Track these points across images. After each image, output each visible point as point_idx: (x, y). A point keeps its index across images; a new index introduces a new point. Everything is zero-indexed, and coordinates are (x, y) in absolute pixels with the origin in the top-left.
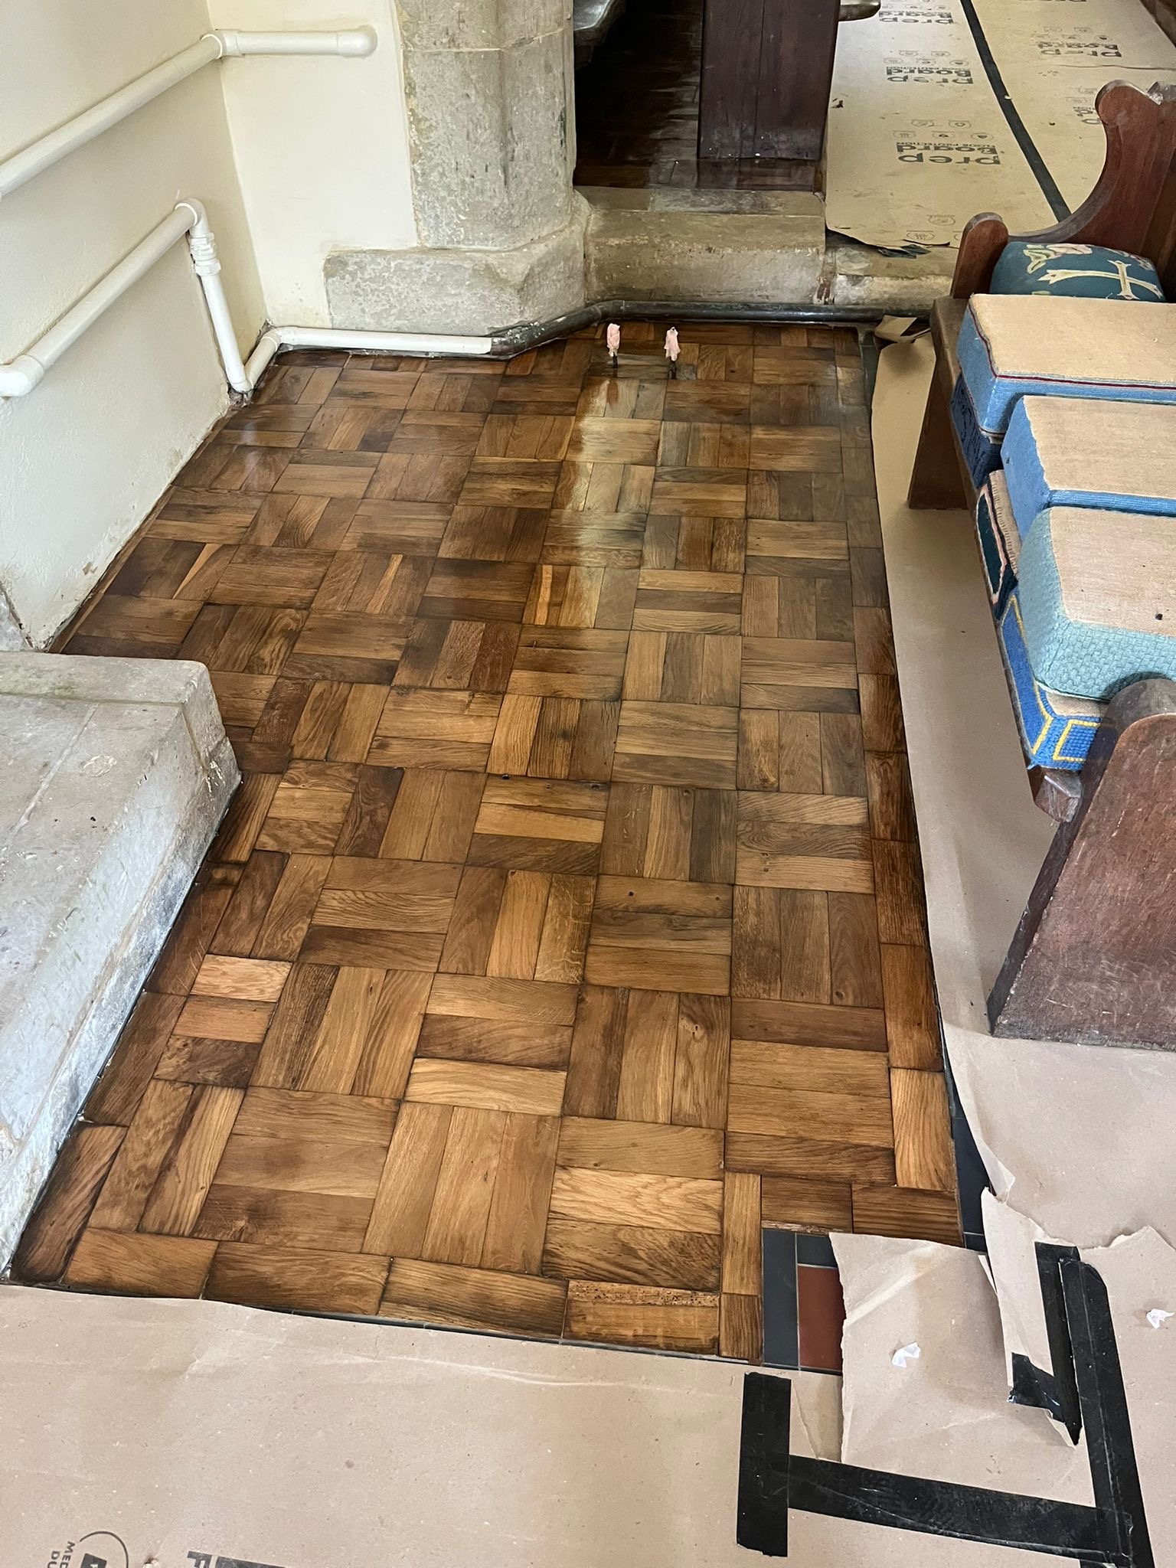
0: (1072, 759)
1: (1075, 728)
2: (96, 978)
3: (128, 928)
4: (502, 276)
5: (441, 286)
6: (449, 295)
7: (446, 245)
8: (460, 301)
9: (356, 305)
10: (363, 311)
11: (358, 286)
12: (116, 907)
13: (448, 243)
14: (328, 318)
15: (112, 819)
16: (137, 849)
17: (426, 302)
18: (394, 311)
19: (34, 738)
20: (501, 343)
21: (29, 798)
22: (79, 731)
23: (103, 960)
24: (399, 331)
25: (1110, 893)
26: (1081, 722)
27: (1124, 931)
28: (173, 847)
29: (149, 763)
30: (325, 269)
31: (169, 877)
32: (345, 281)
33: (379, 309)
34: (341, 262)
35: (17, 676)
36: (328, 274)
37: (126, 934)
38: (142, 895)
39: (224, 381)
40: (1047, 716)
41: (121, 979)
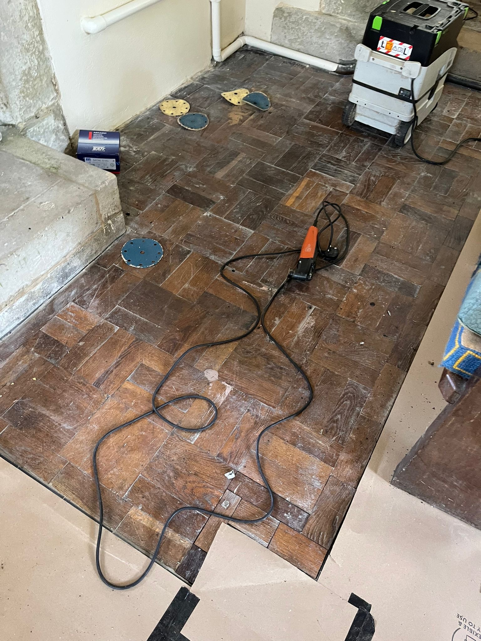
0: (464, 372)
1: (470, 355)
2: (11, 296)
3: (37, 279)
4: (353, 34)
5: (323, 33)
6: (325, 38)
7: (331, 13)
8: (330, 43)
9: (284, 33)
10: (285, 37)
11: (286, 24)
12: (31, 269)
13: (333, 12)
14: (269, 37)
15: (38, 231)
16: (50, 247)
17: (314, 39)
18: (299, 40)
19: (30, 185)
20: (342, 68)
21: (14, 210)
22: (49, 188)
23: (17, 290)
24: (298, 51)
25: (463, 448)
26: (474, 354)
27: (468, 468)
28: (74, 252)
29: (67, 211)
30: (274, 13)
31: (68, 264)
32: (282, 20)
33: (293, 38)
34: (282, 11)
35: (41, 157)
36: (275, 16)
37: (35, 282)
38: (48, 268)
39: (210, 54)
40: (457, 343)
41: (27, 300)
